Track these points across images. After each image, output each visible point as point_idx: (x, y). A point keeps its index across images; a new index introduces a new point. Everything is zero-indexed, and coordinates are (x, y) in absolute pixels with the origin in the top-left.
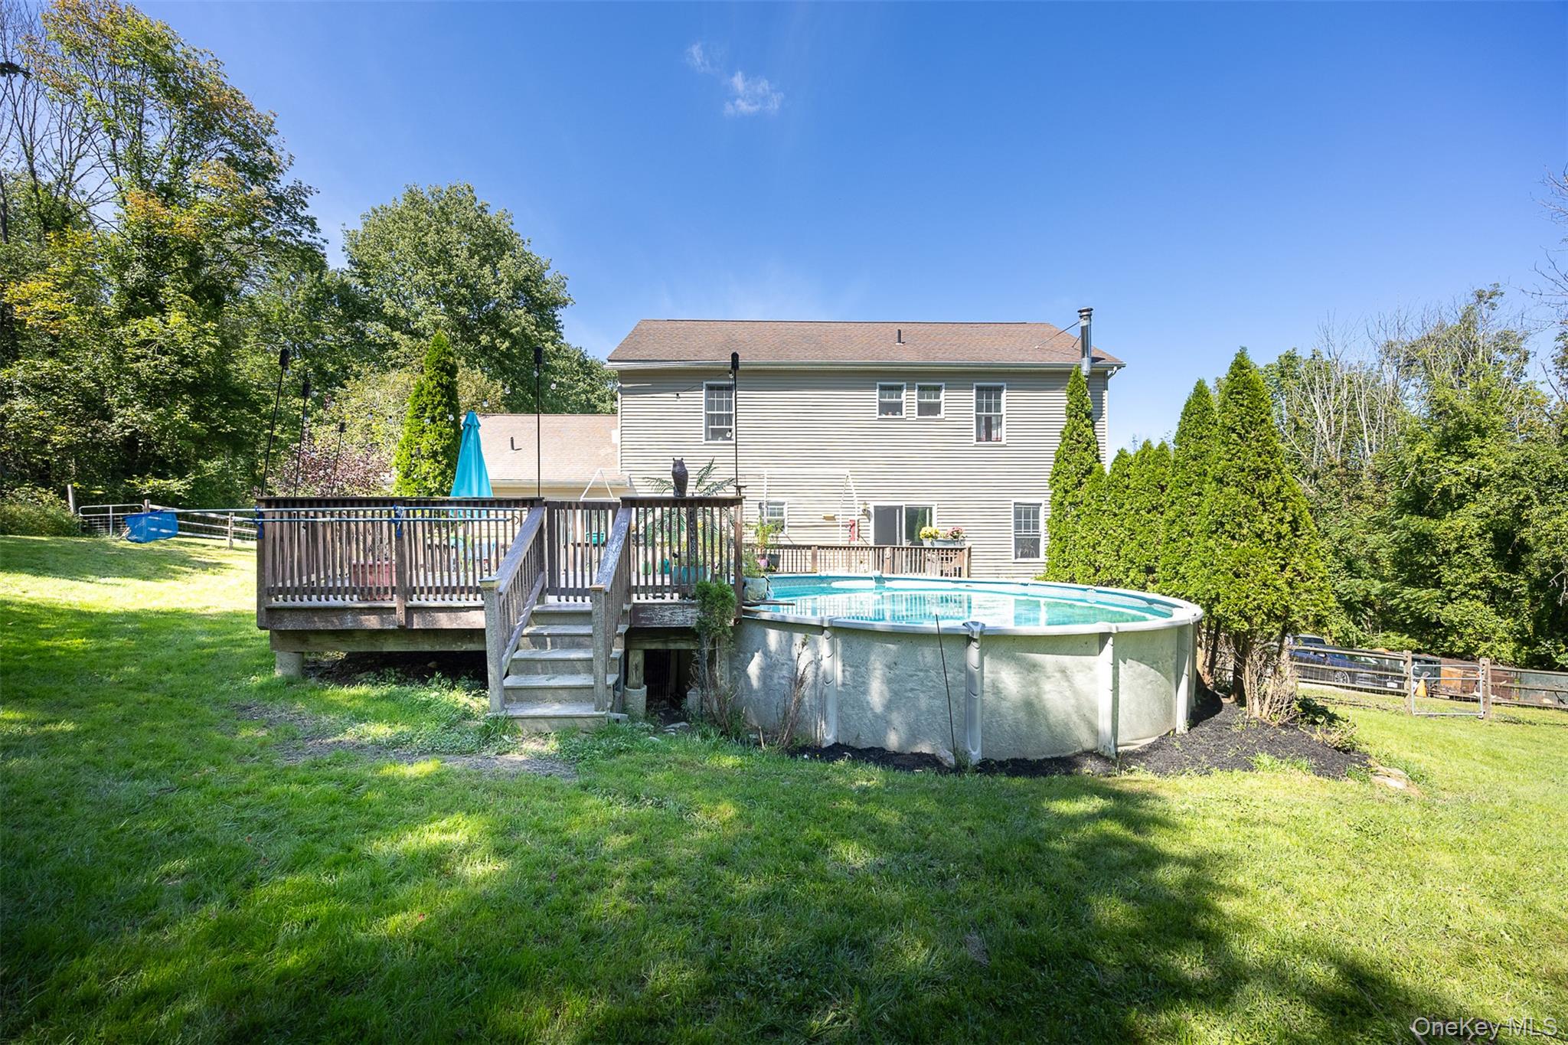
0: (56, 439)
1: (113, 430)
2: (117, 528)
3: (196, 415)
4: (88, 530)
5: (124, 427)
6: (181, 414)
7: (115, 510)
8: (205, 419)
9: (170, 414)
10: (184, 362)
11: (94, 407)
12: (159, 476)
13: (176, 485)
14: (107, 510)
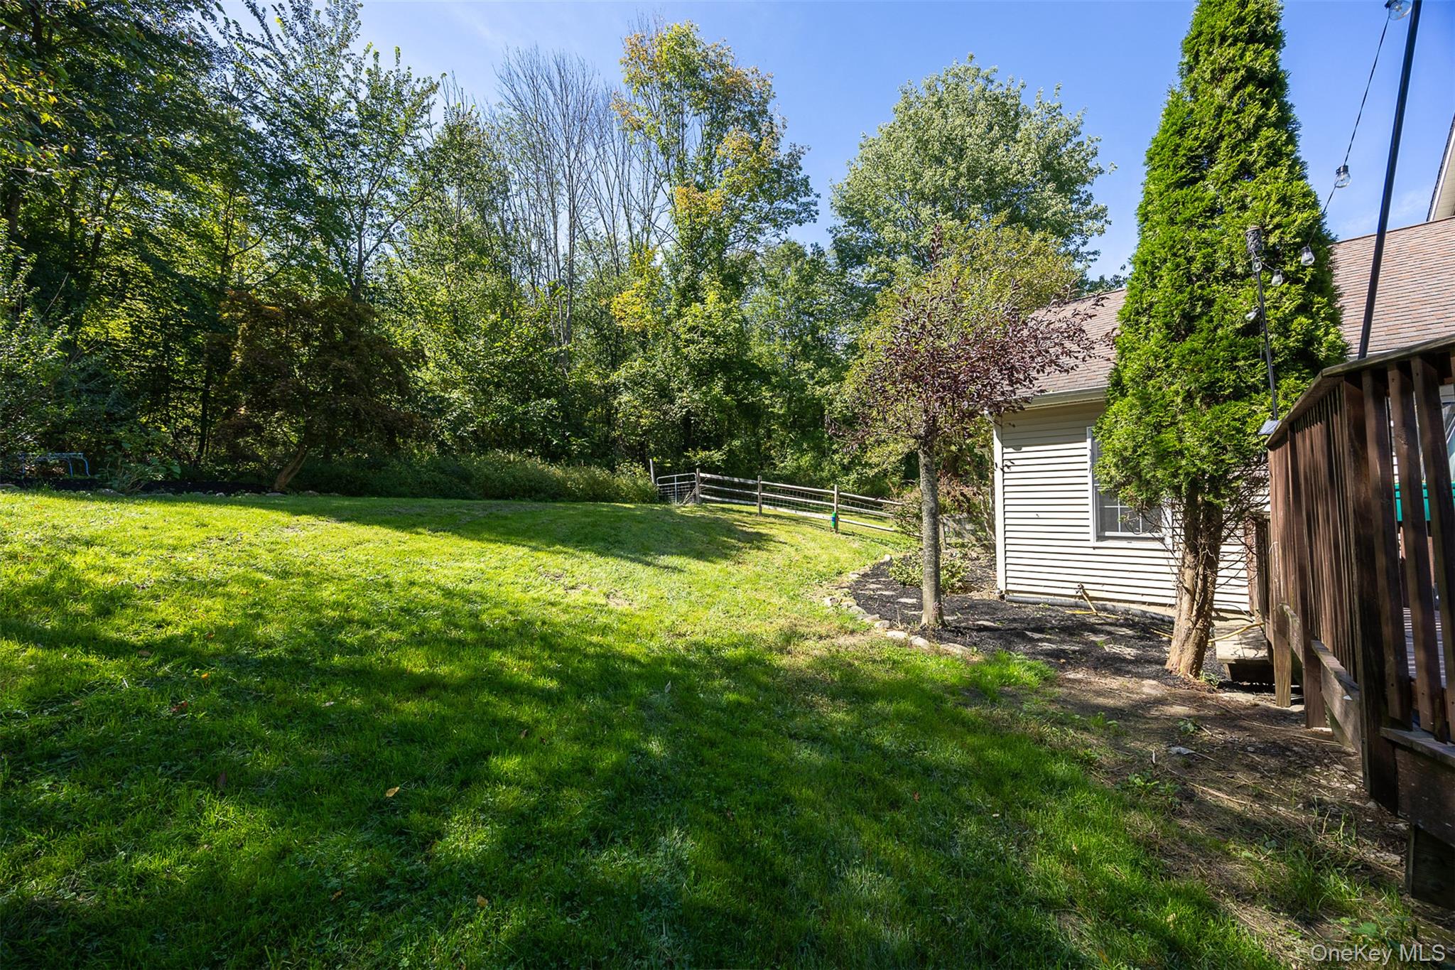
0: (643, 421)
1: (676, 411)
2: (681, 496)
3: (728, 390)
4: (664, 499)
5: (682, 407)
6: (718, 388)
7: (679, 479)
8: (734, 392)
9: (711, 389)
10: (718, 341)
11: (665, 393)
12: (704, 449)
13: (717, 456)
14: (672, 480)
